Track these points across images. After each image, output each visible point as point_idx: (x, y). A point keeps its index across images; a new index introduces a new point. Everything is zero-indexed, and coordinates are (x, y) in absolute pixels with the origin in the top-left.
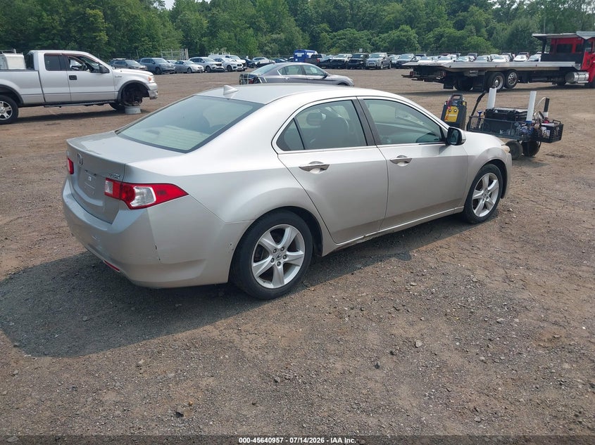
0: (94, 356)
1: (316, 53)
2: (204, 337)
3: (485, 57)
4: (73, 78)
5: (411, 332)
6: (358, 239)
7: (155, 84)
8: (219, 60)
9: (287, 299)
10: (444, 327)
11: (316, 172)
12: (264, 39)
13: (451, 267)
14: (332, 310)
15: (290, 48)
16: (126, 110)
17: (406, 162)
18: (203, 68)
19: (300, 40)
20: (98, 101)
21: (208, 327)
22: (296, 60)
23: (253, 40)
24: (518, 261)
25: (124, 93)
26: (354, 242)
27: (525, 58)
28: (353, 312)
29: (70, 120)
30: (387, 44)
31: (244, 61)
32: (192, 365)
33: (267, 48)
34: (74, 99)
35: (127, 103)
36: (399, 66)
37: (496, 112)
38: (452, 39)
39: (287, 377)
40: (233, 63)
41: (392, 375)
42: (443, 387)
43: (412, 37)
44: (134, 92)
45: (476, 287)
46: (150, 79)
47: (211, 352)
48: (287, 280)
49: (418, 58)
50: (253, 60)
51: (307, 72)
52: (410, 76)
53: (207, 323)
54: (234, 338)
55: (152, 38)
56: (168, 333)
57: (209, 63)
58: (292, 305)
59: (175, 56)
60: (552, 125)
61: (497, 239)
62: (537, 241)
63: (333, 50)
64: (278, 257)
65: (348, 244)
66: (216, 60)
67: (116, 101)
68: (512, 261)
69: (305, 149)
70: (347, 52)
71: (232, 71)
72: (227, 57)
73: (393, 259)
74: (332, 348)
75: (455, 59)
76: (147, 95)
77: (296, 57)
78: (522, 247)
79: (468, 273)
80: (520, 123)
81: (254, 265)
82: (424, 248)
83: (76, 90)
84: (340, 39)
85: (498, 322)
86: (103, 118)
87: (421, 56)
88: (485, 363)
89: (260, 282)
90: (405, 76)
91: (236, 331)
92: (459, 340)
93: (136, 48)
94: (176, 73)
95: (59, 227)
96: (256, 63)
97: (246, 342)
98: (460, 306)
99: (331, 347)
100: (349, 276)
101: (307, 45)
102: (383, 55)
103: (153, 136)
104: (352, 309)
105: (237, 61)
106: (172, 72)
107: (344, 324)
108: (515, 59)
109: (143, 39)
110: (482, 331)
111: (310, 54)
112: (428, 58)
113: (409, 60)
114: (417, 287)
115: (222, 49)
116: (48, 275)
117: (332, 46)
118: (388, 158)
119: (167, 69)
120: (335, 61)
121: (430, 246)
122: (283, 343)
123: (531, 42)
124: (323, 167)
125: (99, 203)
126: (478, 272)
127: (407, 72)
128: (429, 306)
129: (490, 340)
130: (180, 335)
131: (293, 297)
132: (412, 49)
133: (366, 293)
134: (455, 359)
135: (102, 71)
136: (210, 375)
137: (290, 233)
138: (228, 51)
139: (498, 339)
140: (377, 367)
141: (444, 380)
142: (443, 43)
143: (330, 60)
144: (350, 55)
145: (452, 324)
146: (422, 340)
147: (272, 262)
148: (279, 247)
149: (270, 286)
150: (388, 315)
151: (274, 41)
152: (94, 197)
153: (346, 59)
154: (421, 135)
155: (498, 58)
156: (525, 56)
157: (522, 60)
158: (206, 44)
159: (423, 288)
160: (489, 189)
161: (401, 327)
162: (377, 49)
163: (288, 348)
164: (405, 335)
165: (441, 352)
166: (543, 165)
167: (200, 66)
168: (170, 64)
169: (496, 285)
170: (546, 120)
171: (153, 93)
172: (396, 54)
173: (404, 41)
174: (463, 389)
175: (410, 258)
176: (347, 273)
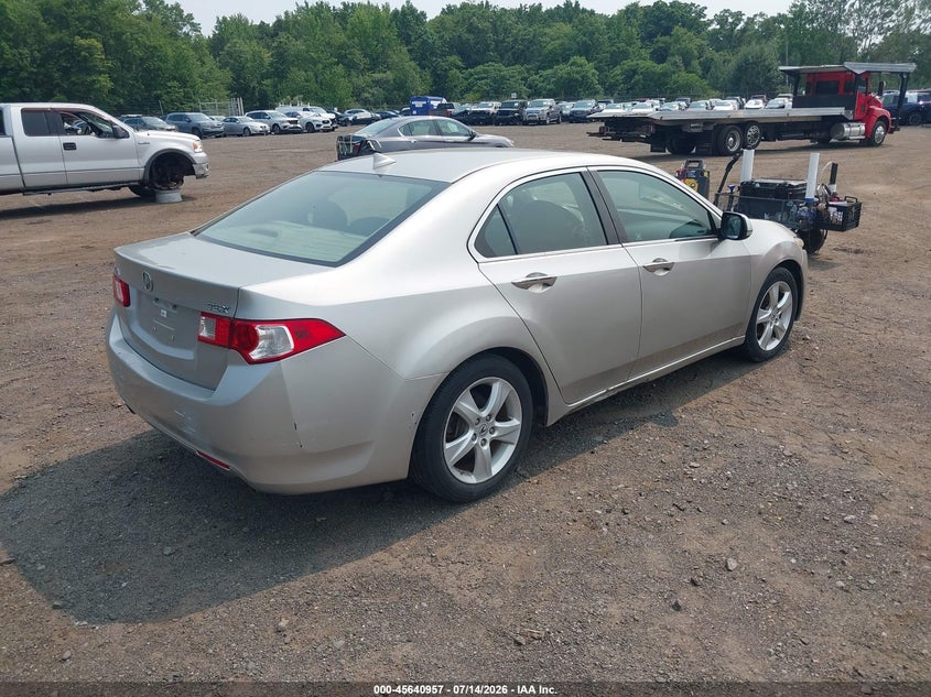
0: (198, 617)
1: (444, 101)
2: (377, 572)
3: (702, 103)
4: (70, 146)
5: (715, 546)
6: (597, 395)
7: (203, 155)
8: (293, 115)
9: (497, 499)
10: (762, 534)
11: (538, 290)
12: (360, 81)
13: (743, 434)
14: (577, 515)
15: (402, 94)
16: (159, 196)
17: (667, 269)
18: (268, 128)
19: (418, 81)
20: (112, 183)
21: (379, 555)
22: (415, 112)
23: (343, 82)
24: (844, 419)
25: (154, 170)
26: (591, 400)
27: (760, 103)
28: (612, 517)
29: (66, 215)
30: (551, 86)
31: (333, 116)
32: (369, 622)
33: (367, 95)
34: (72, 181)
35: (158, 186)
36: (575, 118)
37: (758, 185)
38: (648, 76)
39: (536, 636)
40: (315, 118)
41: (704, 620)
42: (794, 636)
43: (589, 75)
44: (169, 167)
45: (793, 465)
46: (195, 147)
47: (395, 598)
48: (496, 468)
49: (601, 106)
50: (346, 113)
51: (443, 130)
52: (601, 134)
53: (377, 548)
54: (428, 571)
55: (183, 82)
56: (315, 569)
57: (277, 120)
58: (508, 510)
59: (221, 110)
60: (845, 204)
61: (800, 385)
62: (862, 385)
63: (470, 96)
64: (483, 431)
65: (583, 404)
66: (288, 115)
67: (142, 182)
68: (834, 420)
69: (517, 254)
70: (491, 99)
71: (314, 131)
72: (304, 110)
73: (650, 425)
74: (595, 581)
75: (658, 107)
76: (192, 172)
77: (413, 107)
78: (844, 396)
79: (773, 442)
80: (795, 203)
81: (448, 446)
82: (692, 405)
83: (75, 166)
84: (479, 79)
85: (846, 522)
86: (120, 210)
87: (607, 103)
88: (847, 591)
89: (456, 473)
90: (591, 135)
91: (428, 559)
92: (794, 555)
93: (158, 97)
94: (225, 136)
95: (87, 394)
96: (351, 118)
97: (451, 579)
98: (778, 497)
99: (594, 579)
100: (587, 455)
101: (428, 88)
102: (549, 102)
103: (268, 240)
104: (609, 512)
105: (322, 116)
106: (218, 135)
107: (602, 538)
108: (747, 106)
109: (169, 84)
110: (825, 539)
111: (435, 104)
112: (618, 105)
113: (589, 109)
114: (703, 470)
115: (296, 98)
116: (85, 477)
117: (468, 90)
118: (641, 265)
119: (210, 129)
120: (475, 112)
121: (702, 401)
122: (512, 576)
123: (768, 80)
124: (546, 281)
125: (187, 355)
126: (787, 439)
127: (595, 127)
128: (729, 501)
129: (843, 552)
130: (337, 572)
131: (506, 495)
132: (591, 93)
133: (622, 484)
134: (798, 588)
135: (117, 134)
136: (404, 638)
137: (499, 390)
138: (305, 100)
139: (855, 550)
140: (677, 607)
141: (791, 625)
142: (637, 82)
143: (466, 112)
144: (498, 104)
145: (773, 528)
146: (736, 557)
147: (473, 439)
148: (484, 414)
149: (471, 479)
150: (668, 519)
151: (377, 83)
152: (174, 343)
153: (492, 110)
154: (677, 226)
155: (722, 105)
156: (761, 101)
157: (756, 106)
158: (269, 90)
159: (710, 470)
160: (779, 306)
161: (695, 536)
162: (536, 93)
163: (522, 585)
164: (705, 552)
165: (772, 576)
166: (833, 265)
167: (263, 125)
168: (215, 123)
169: (821, 460)
170: (834, 197)
171: (202, 168)
172: (568, 100)
173: (577, 80)
174: (826, 639)
175: (675, 422)
176: (583, 451)
